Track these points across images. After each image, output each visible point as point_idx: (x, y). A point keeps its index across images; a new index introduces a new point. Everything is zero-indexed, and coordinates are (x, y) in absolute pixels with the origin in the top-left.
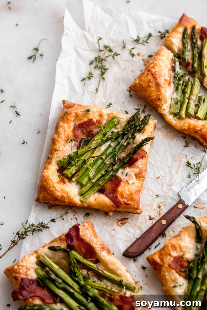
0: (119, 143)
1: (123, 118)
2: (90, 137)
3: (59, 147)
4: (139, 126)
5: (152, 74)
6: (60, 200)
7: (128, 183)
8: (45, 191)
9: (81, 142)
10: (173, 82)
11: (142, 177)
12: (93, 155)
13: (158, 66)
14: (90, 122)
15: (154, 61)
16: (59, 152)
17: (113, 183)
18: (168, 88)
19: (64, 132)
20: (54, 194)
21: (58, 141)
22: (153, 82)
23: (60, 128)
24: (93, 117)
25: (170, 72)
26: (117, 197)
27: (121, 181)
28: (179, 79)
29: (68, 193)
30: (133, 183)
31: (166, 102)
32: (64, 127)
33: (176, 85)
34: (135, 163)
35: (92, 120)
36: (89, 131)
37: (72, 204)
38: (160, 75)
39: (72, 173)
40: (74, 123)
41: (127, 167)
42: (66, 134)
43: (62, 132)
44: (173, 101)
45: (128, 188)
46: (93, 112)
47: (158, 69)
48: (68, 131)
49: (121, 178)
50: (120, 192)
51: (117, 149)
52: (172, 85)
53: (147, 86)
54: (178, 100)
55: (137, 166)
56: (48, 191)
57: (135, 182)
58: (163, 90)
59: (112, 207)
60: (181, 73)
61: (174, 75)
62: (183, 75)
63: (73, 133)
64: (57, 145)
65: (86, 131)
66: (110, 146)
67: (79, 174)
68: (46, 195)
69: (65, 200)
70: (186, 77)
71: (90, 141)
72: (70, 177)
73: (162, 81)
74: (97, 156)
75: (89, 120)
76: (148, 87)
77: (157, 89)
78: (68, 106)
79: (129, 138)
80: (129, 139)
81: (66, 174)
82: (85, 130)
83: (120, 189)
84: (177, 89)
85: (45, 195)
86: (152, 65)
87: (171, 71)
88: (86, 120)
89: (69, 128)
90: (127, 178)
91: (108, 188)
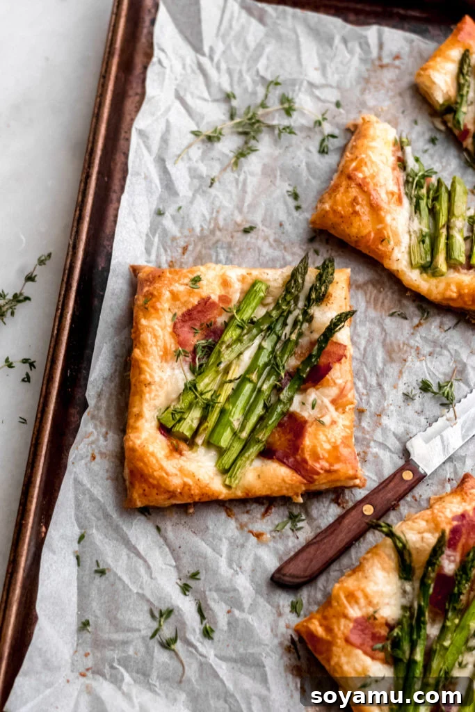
0: (279, 338)
1: (275, 280)
2: (211, 336)
3: (151, 376)
4: (316, 290)
5: (359, 185)
6: (181, 493)
7: (323, 424)
8: (143, 480)
9: (194, 352)
10: (407, 194)
11: (347, 405)
12: (230, 377)
13: (369, 164)
14: (206, 304)
15: (357, 153)
16: (153, 387)
17: (288, 431)
18: (399, 209)
19: (154, 340)
20: (166, 484)
21: (146, 363)
22: (365, 202)
23: (144, 331)
24: (211, 291)
25: (395, 172)
26: (305, 461)
27: (306, 422)
28: (419, 186)
29: (196, 474)
30: (334, 422)
31: (398, 243)
32: (153, 329)
33: (414, 200)
34: (327, 376)
35: (209, 298)
36: (207, 325)
37: (209, 497)
38: (376, 185)
39: (191, 428)
40: (171, 315)
41: (310, 387)
42: (160, 343)
43: (150, 342)
44: (413, 237)
45: (326, 436)
46: (208, 281)
47: (369, 170)
48: (164, 335)
49: (303, 417)
50: (310, 447)
51: (278, 353)
52: (406, 201)
53: (352, 214)
54: (424, 234)
55: (331, 381)
56: (151, 480)
57: (336, 419)
58: (388, 219)
59: (298, 484)
60: (420, 171)
61: (405, 178)
62: (426, 174)
63: (174, 338)
64: (146, 371)
65: (201, 325)
66: (260, 348)
67: (207, 427)
68: (147, 488)
69: (192, 492)
70: (431, 177)
71: (214, 345)
72: (189, 437)
73: (382, 197)
74: (237, 377)
75: (203, 299)
76: (354, 215)
77: (375, 216)
78: (149, 279)
79: (299, 321)
80: (299, 324)
81: (179, 431)
82: (198, 324)
83: (307, 442)
84: (417, 208)
85: (144, 490)
86: (354, 164)
87: (398, 169)
88: (196, 303)
89: (163, 328)
90: (315, 413)
91: (278, 443)
